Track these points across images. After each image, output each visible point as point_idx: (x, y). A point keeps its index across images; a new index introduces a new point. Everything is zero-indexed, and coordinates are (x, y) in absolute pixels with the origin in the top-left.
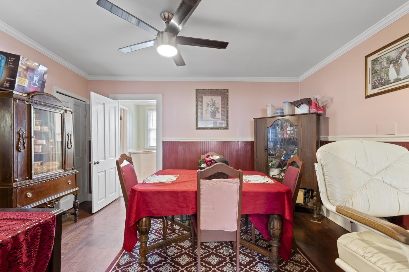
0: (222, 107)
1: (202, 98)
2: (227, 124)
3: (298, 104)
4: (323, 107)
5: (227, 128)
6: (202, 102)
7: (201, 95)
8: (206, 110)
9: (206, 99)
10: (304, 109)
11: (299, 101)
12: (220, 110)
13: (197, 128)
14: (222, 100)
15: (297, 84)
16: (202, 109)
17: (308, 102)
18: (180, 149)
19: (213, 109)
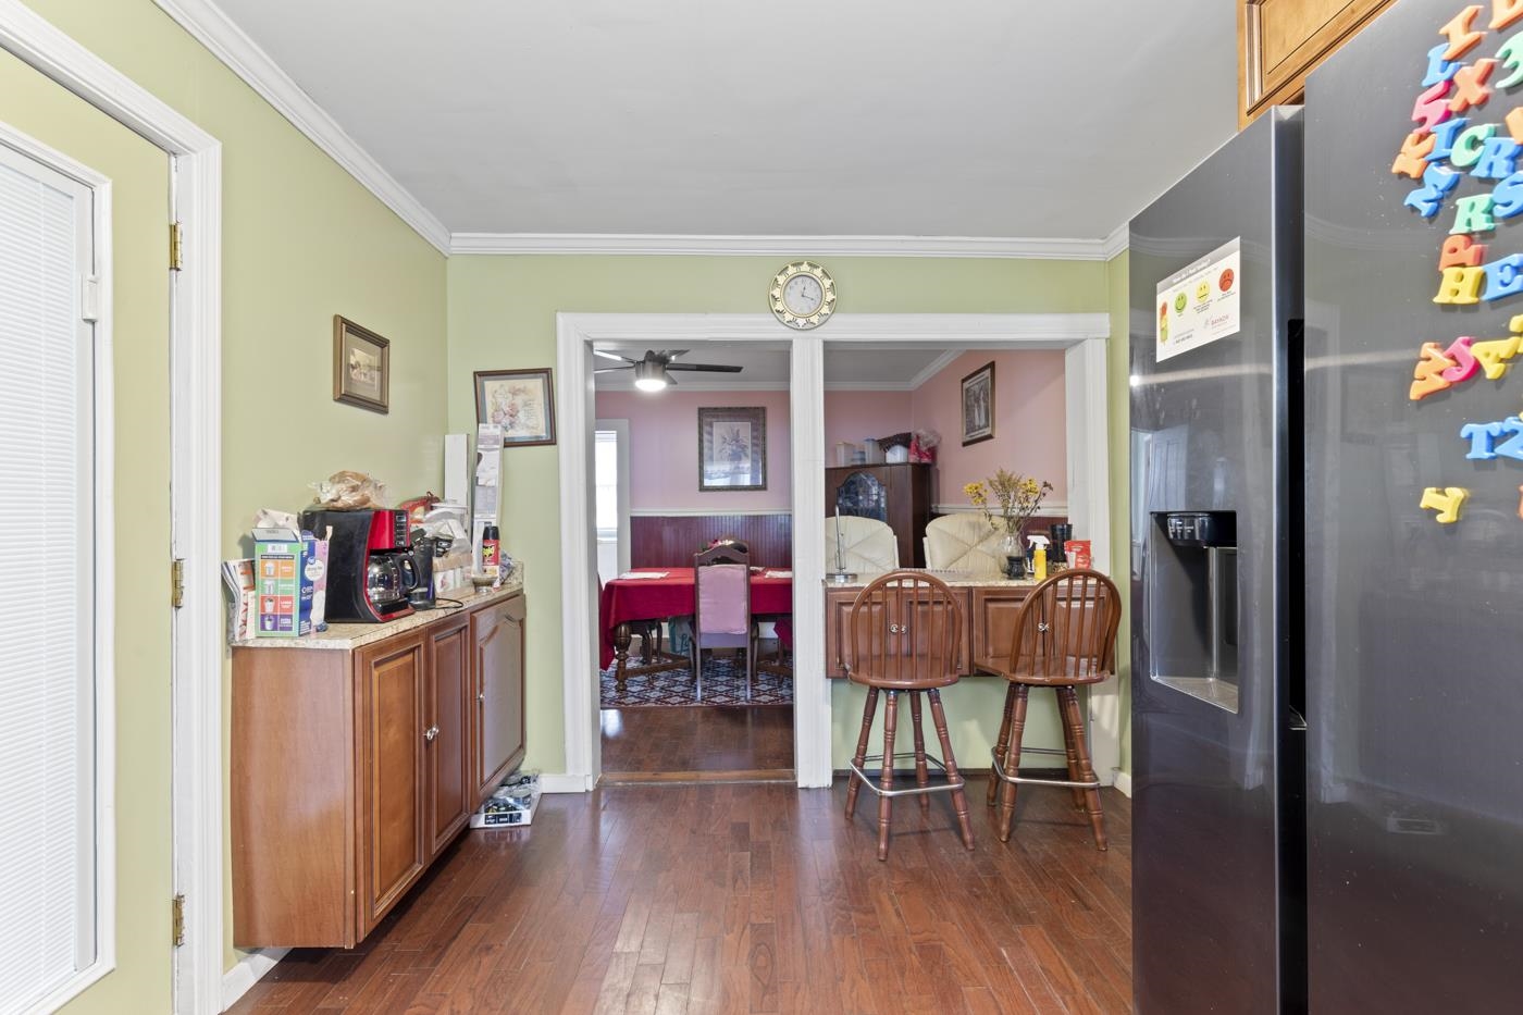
0: (754, 445)
1: (711, 426)
2: (765, 479)
3: (886, 444)
4: (929, 449)
5: (764, 488)
6: (711, 434)
7: (709, 420)
8: (720, 451)
9: (720, 429)
10: (897, 455)
11: (889, 438)
12: (749, 451)
13: (703, 489)
14: (753, 430)
15: (909, 394)
16: (711, 449)
17: (905, 440)
18: (668, 533)
19: (734, 448)
